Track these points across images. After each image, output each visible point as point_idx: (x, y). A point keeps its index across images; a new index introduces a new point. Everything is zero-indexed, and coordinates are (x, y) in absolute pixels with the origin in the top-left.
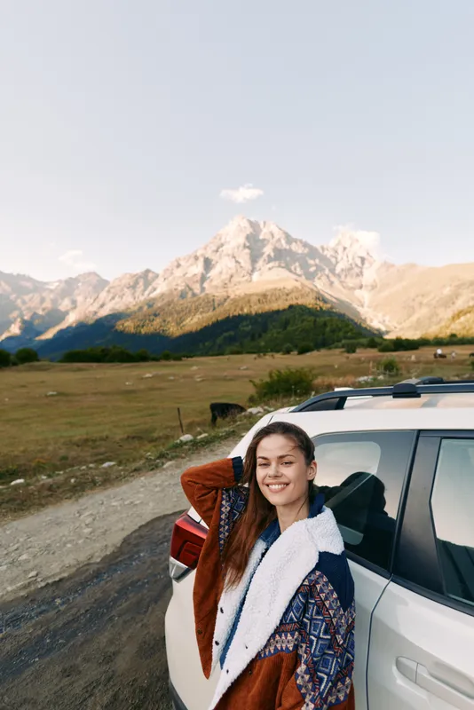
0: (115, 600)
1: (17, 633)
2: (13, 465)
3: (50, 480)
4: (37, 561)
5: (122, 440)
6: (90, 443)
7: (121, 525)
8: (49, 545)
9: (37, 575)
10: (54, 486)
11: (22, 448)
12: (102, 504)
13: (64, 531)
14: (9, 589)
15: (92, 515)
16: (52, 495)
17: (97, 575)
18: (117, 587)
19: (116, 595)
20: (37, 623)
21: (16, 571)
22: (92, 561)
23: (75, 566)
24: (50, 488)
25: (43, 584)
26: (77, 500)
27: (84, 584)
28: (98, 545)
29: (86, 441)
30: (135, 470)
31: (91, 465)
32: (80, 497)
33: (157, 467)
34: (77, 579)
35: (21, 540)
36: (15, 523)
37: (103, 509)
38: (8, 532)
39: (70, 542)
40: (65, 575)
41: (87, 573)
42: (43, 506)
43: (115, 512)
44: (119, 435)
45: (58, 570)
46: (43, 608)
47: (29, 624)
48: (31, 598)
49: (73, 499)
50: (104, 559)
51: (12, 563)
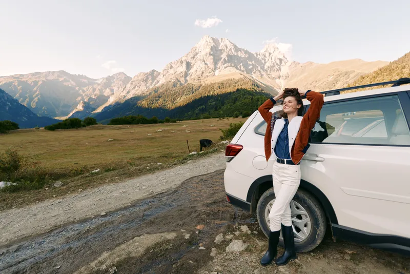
3: (138, 168)
7: (178, 179)
10: (140, 170)
21: (143, 191)
22: (172, 188)
23: (166, 189)
25: (157, 194)
27: (172, 194)
28: (172, 184)
29: (141, 158)
30: (174, 164)
33: (184, 162)
34: (169, 192)
35: (138, 184)
37: (167, 175)
39: (159, 184)
40: (164, 191)
41: (172, 191)
42: (139, 175)
43: (173, 176)
45: (160, 190)
48: (154, 197)
50: (177, 188)
51: (140, 189)
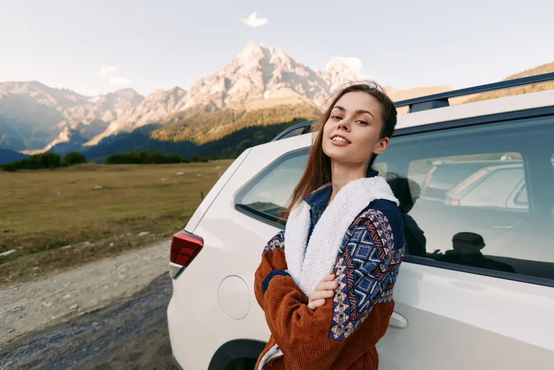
0: (141, 321)
1: (59, 346)
2: (63, 238)
3: (92, 245)
4: (78, 298)
5: (157, 219)
6: (130, 222)
7: (150, 272)
8: (89, 288)
9: (78, 307)
10: (95, 249)
11: (71, 226)
12: (136, 259)
13: (103, 278)
14: (53, 318)
15: (126, 267)
16: (94, 254)
17: (129, 305)
18: (144, 312)
19: (143, 317)
20: (75, 339)
21: (59, 306)
22: (124, 296)
23: (110, 300)
24: (92, 250)
25: (83, 313)
26: (114, 257)
27: (116, 312)
28: (131, 286)
29: (127, 220)
30: (165, 236)
31: (129, 234)
32: (118, 255)
34: (112, 308)
35: (66, 285)
36: (61, 275)
37: (136, 262)
38: (55, 281)
39: (107, 285)
40: (102, 306)
41: (120, 305)
42: (85, 262)
43: (146, 264)
44: (155, 215)
45: (96, 304)
46: (82, 328)
47: (69, 340)
48: (72, 323)
49: (111, 257)
50: (134, 295)
51: (57, 301)
